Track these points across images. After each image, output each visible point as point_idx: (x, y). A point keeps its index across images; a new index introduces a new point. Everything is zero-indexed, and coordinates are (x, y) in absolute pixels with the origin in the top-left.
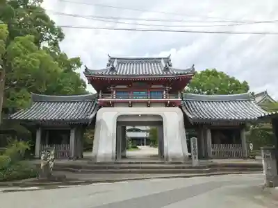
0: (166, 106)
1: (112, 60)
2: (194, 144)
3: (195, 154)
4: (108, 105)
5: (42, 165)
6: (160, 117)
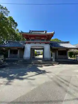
0: (45, 44)
4: (28, 43)
6: (43, 47)
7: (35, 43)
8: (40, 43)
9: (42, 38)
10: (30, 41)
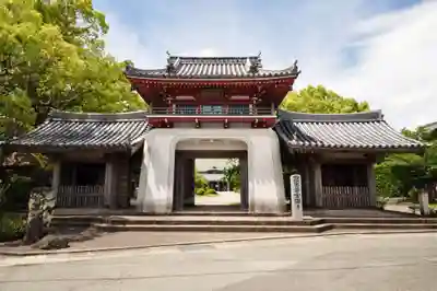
0: (253, 127)
1: (171, 59)
2: (297, 184)
3: (298, 201)
6: (242, 143)
8: (227, 125)
9: (234, 97)
10: (171, 113)
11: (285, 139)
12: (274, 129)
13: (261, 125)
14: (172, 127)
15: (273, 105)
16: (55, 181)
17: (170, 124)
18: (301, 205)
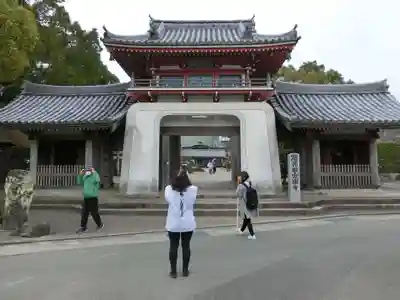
0: (246, 101)
1: (154, 23)
2: (295, 163)
3: (295, 182)
4: (145, 98)
5: (7, 204)
6: (235, 119)
7: (186, 97)
8: (217, 98)
9: (224, 67)
10: (154, 85)
11: (282, 113)
12: (269, 102)
13: (255, 97)
14: (155, 100)
15: (269, 76)
16: (33, 159)
17: (154, 98)
18: (299, 185)
